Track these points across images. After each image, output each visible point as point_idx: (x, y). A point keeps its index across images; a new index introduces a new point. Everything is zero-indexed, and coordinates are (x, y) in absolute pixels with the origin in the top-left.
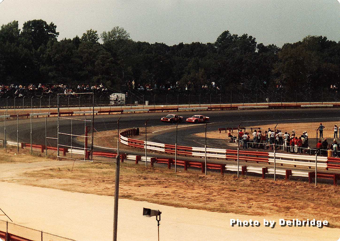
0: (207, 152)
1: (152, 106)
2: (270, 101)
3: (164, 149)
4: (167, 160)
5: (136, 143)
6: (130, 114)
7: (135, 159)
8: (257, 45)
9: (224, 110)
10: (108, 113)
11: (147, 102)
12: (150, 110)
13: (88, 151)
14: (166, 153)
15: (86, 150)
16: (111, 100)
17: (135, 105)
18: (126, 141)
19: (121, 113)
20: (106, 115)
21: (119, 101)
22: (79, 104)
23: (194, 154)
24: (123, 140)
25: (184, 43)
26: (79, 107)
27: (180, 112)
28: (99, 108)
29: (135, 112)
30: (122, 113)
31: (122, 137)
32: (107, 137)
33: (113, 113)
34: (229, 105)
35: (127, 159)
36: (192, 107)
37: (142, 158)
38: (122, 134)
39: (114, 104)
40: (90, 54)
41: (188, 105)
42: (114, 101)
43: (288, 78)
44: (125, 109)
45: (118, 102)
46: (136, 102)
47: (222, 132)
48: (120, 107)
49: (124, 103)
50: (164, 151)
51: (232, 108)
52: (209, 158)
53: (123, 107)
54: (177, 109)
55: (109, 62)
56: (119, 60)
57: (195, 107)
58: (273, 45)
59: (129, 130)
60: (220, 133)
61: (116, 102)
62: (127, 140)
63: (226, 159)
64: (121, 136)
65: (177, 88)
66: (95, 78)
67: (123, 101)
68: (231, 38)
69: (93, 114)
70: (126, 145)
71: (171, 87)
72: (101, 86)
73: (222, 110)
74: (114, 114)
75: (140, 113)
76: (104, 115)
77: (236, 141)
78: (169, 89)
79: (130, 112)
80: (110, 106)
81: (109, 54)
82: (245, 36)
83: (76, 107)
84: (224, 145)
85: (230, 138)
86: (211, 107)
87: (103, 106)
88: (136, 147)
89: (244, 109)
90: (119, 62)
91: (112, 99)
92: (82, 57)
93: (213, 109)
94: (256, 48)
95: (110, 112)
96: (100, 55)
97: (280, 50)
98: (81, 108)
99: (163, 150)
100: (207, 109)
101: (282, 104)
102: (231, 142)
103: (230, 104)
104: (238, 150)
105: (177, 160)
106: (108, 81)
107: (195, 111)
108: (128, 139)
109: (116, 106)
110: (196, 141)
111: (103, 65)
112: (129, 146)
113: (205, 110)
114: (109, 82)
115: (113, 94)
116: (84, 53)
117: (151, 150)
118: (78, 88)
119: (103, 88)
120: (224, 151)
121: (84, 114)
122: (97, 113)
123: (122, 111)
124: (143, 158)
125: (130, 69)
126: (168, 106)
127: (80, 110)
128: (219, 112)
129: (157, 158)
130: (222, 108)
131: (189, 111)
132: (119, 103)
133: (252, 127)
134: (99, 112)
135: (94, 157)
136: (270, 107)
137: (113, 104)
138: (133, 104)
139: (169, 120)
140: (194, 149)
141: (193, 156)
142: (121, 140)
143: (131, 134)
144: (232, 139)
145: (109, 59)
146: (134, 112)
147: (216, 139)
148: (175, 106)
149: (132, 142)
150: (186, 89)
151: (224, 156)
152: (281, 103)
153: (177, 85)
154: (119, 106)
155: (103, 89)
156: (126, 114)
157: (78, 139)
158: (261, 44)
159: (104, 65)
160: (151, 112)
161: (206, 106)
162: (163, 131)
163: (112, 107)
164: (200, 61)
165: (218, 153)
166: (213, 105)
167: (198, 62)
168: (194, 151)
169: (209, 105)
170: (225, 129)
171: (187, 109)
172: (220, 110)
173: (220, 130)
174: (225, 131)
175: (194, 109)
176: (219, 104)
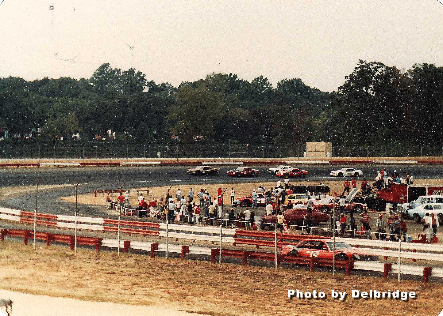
0: (77, 223)
1: (4, 161)
2: (162, 156)
3: (20, 218)
4: (23, 233)
8: (146, 82)
9: (102, 167)
14: (22, 222)
23: (60, 224)
25: (50, 78)
27: (42, 168)
34: (107, 160)
36: (58, 162)
41: (53, 159)
43: (187, 126)
47: (98, 195)
50: (19, 220)
51: (111, 164)
52: (80, 230)
54: (38, 165)
57: (62, 162)
58: (167, 83)
60: (96, 196)
63: (104, 231)
68: (113, 72)
77: (116, 207)
78: (26, 138)
82: (131, 71)
85: (109, 204)
86: (85, 162)
89: (127, 166)
93: (86, 165)
94: (146, 87)
97: (175, 89)
100: (79, 165)
101: (178, 160)
103: (110, 159)
104: (119, 219)
105: (37, 232)
107: (61, 168)
110: (63, 207)
113: (76, 167)
120: (101, 221)
126: (26, 160)
128: (95, 169)
129: (10, 230)
130: (99, 165)
131: (55, 167)
133: (138, 189)
136: (163, 164)
140: (60, 217)
141: (59, 228)
144: (112, 205)
147: (90, 205)
148: (35, 160)
151: (101, 228)
152: (176, 159)
158: (152, 81)
160: (2, 169)
161: (78, 161)
164: (70, 102)
165: (92, 224)
166: (86, 160)
167: (66, 103)
168: (59, 221)
169: (82, 159)
170: (102, 192)
171: (52, 164)
172: (95, 167)
173: (95, 192)
174: (102, 194)
175: (61, 164)
176: (95, 159)
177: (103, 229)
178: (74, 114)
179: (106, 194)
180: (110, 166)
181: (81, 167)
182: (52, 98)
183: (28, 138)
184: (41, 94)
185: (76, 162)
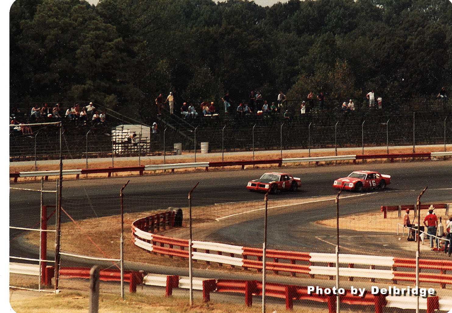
0: (341, 265)
1: (217, 156)
3: (242, 259)
4: (244, 285)
5: (171, 246)
6: (160, 174)
7: (165, 285)
9: (397, 161)
10: (106, 174)
11: (204, 146)
12: (211, 164)
13: (47, 267)
14: (246, 268)
15: (44, 264)
16: (115, 143)
17: (176, 154)
18: (149, 241)
19: (138, 173)
20: (101, 178)
21: (135, 144)
22: (33, 154)
23: (315, 270)
24: (140, 239)
26: (33, 159)
27: (287, 167)
28: (83, 161)
29: (173, 170)
30: (141, 174)
31: (139, 232)
32: (101, 234)
33: (120, 174)
34: (407, 149)
35: (144, 284)
36: (316, 155)
37: (180, 281)
38: (140, 225)
39: (122, 152)
40: (64, 29)
41: (306, 151)
42: (122, 143)
44: (150, 162)
45: (131, 146)
46: (177, 146)
47: (389, 214)
48: (136, 159)
49: (146, 148)
50: (241, 264)
51: (415, 156)
53: (142, 158)
54: (280, 161)
55: (111, 49)
56: (137, 42)
57: (323, 154)
59: (157, 215)
60: (385, 217)
61: (128, 146)
62: (150, 238)
63: (395, 281)
64: (136, 229)
65: (279, 110)
66: (76, 89)
67: (146, 143)
69: (61, 178)
70: (149, 251)
71: (266, 107)
72: (89, 108)
73: (392, 161)
74: (122, 177)
75: (186, 172)
76: (95, 178)
77: (422, 236)
78: (259, 112)
79: (161, 171)
80: (111, 156)
81: (113, 28)
83: (29, 160)
84: (391, 246)
85: (408, 229)
86: (365, 154)
87: (96, 157)
88: (171, 256)
89: (445, 158)
90: (136, 49)
91: (117, 140)
92: (44, 38)
93: (369, 160)
95: (110, 170)
96: (90, 31)
98: (41, 163)
99: (239, 262)
100: (354, 160)
102: (409, 240)
103: (412, 147)
104: (417, 256)
105: (266, 284)
106: (110, 94)
107: (322, 165)
108: (154, 237)
109: (128, 156)
110: (324, 239)
111: (97, 56)
112: (155, 253)
113: (348, 163)
114: (111, 98)
115: (119, 128)
116: (50, 28)
117: (208, 263)
118: (32, 113)
119: (94, 111)
120: (389, 261)
121: (47, 177)
122: (78, 175)
123: (141, 169)
124: (185, 282)
125: (163, 65)
126: (257, 153)
127: (37, 169)
129: (219, 281)
130: (392, 157)
131: (310, 165)
132: (134, 149)
134: (83, 172)
135: (65, 282)
137: (120, 150)
138: (170, 149)
139: (267, 186)
140: (315, 257)
141: (313, 276)
142: (136, 239)
143: (161, 225)
144: (413, 232)
145: (111, 40)
146: (171, 171)
147: (376, 233)
148: (274, 154)
149: (162, 245)
150: (303, 111)
151: (388, 275)
153: (280, 102)
154: (134, 155)
155: (95, 116)
156: (151, 175)
157: (28, 239)
159: (100, 57)
160: (214, 171)
161: (353, 153)
162: (242, 217)
163: (116, 159)
164: (339, 41)
165: (374, 267)
166: (368, 150)
167: (332, 43)
168: (313, 264)
169: (361, 149)
170: (396, 208)
171: (305, 160)
172: (385, 162)
173: (385, 210)
174: (397, 212)
175: (323, 159)
176: (384, 148)
177: (392, 277)
178: (345, 64)
179: (404, 213)
180: (413, 161)
181: (358, 163)
182: (306, 37)
183: (261, 111)
184: (287, 29)
185: (349, 153)
